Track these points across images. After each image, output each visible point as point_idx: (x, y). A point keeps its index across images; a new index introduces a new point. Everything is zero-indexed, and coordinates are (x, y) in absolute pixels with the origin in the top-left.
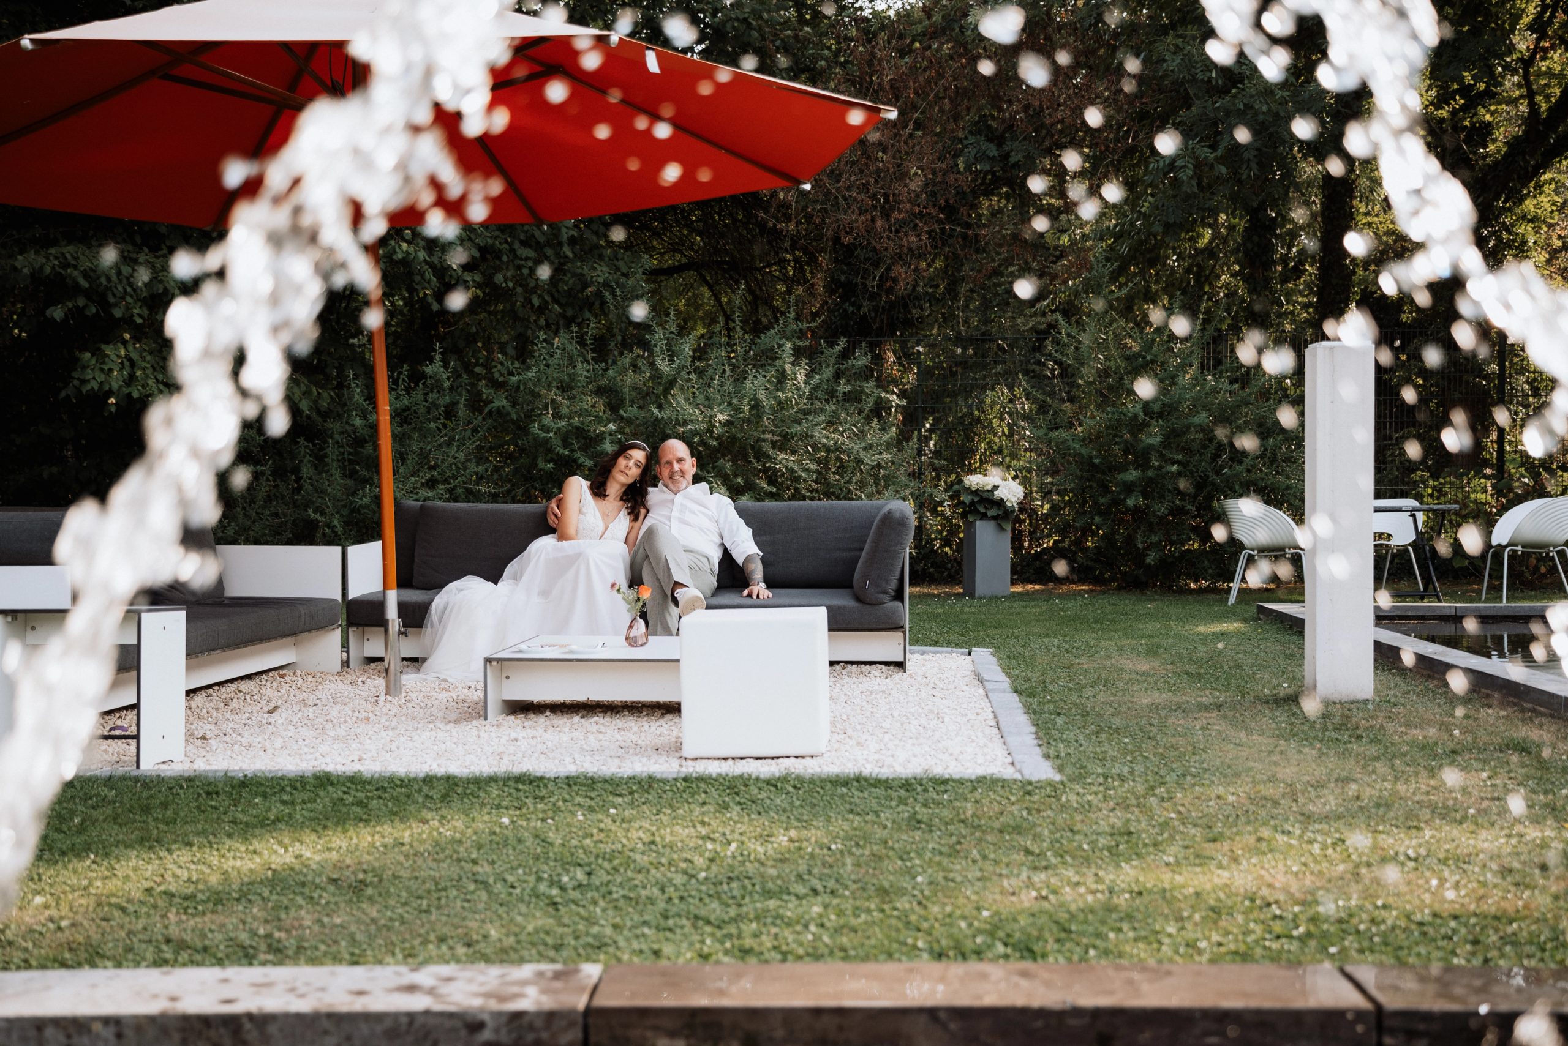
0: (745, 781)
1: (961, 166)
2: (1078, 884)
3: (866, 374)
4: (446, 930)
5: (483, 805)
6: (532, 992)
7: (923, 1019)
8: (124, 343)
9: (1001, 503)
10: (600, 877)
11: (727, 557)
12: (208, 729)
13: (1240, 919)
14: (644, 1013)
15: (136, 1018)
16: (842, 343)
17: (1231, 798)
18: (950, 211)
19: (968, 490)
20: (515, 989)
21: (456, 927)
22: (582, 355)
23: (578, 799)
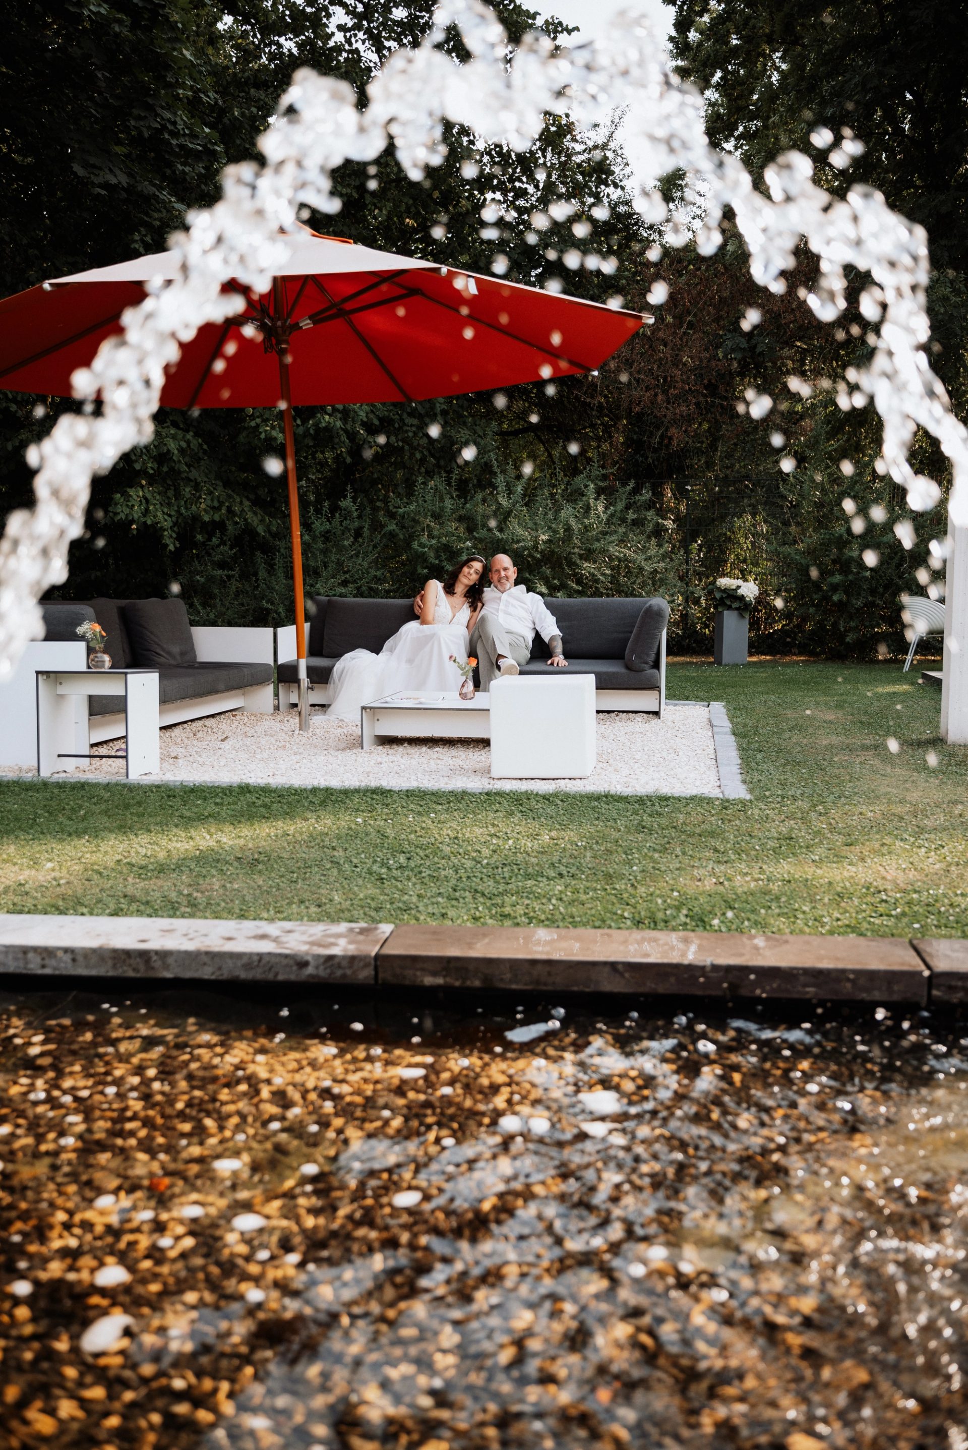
0: (528, 795)
1: (721, 355)
2: (746, 874)
3: (650, 505)
4: (306, 896)
5: (347, 809)
6: (342, 942)
7: (607, 969)
8: (142, 487)
9: (742, 598)
10: (417, 861)
11: (538, 638)
12: (180, 751)
13: (856, 901)
14: (415, 959)
15: (83, 949)
16: (632, 484)
17: (870, 814)
18: (712, 388)
19: (719, 589)
20: (332, 940)
21: (313, 893)
22: (449, 493)
23: (412, 806)
